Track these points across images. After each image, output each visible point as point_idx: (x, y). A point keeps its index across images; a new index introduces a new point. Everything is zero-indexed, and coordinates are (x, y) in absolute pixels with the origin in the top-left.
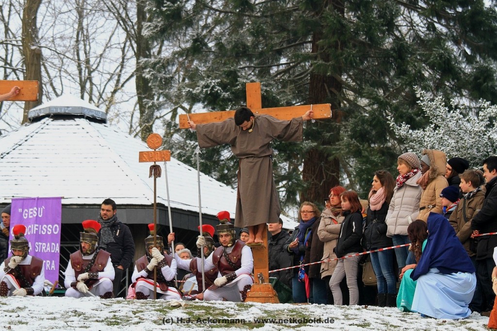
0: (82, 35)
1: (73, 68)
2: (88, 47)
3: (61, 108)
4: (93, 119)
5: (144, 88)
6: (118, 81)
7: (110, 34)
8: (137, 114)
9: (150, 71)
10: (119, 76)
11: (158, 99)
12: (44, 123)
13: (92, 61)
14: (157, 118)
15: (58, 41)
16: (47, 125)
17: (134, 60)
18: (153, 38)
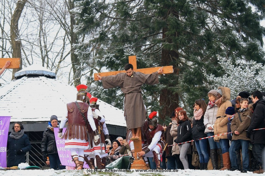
0: (42, 33)
1: (38, 50)
2: (45, 39)
3: (32, 71)
4: (48, 77)
5: (75, 59)
6: (62, 56)
7: (57, 32)
8: (72, 73)
9: (78, 51)
10: (62, 53)
11: (83, 65)
12: (23, 79)
13: (48, 46)
14: (82, 75)
15: (29, 37)
16: (25, 80)
17: (69, 46)
18: (79, 33)
